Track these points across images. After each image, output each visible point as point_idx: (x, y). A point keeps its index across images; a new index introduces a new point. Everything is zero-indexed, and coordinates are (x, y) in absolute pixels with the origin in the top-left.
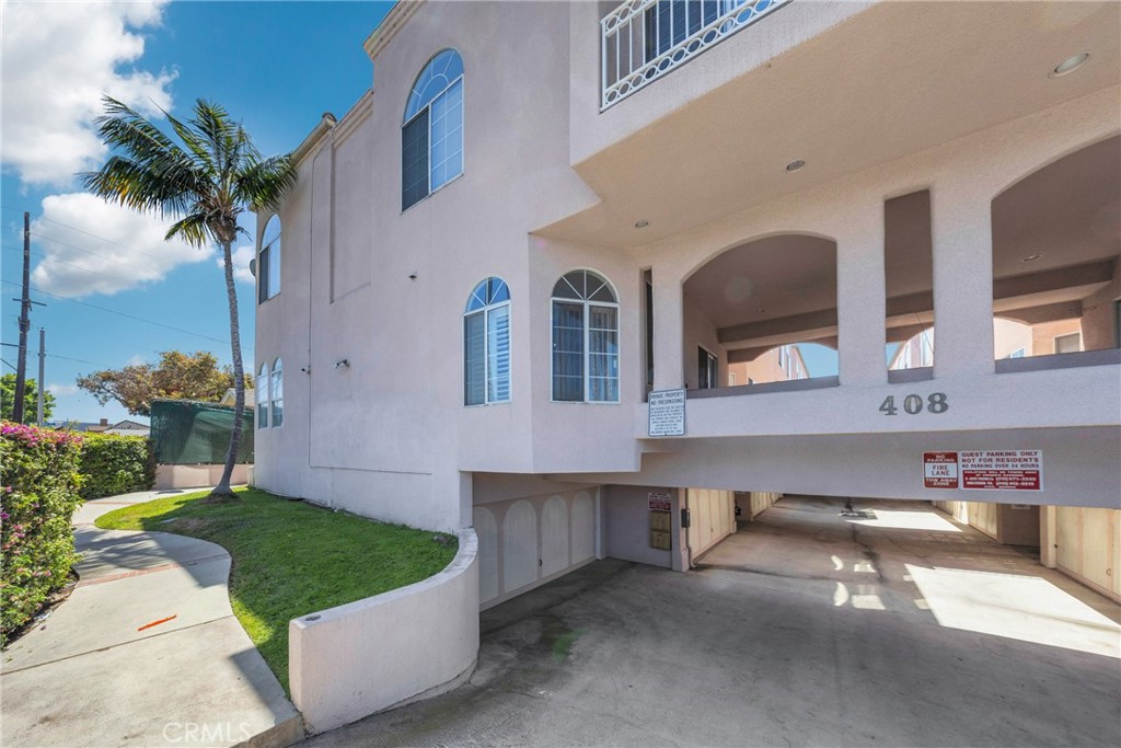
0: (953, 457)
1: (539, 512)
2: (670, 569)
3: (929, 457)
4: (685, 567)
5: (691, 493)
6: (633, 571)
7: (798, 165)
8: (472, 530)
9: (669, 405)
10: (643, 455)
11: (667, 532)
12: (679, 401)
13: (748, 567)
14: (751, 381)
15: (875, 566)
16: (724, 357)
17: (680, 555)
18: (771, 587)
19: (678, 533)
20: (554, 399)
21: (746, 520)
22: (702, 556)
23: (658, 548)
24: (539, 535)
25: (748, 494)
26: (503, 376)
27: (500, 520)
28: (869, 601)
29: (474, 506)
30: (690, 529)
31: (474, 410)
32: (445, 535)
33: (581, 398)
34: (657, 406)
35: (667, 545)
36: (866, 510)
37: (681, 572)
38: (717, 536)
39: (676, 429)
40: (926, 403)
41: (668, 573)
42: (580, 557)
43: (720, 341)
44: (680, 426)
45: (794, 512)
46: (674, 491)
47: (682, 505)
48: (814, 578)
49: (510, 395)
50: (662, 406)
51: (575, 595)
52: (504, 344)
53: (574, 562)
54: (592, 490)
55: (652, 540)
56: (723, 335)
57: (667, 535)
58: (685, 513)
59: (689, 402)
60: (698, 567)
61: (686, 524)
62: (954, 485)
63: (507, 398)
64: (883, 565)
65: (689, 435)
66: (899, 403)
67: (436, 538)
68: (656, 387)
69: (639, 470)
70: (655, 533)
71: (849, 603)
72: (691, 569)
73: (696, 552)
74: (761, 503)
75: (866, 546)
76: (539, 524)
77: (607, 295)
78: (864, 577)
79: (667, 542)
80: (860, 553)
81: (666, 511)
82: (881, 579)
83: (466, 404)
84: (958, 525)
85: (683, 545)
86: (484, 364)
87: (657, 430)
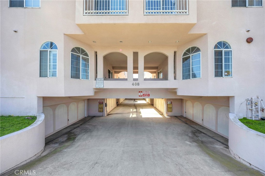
0: (142, 92)
1: (68, 107)
2: (103, 116)
3: (139, 92)
4: (106, 115)
5: (108, 100)
6: (94, 118)
7: (121, 42)
8: (43, 113)
9: (100, 81)
10: (95, 92)
11: (102, 108)
12: (102, 81)
13: (118, 113)
14: (119, 77)
15: (136, 110)
16: (114, 72)
17: (105, 112)
18: (121, 116)
19: (105, 108)
20: (71, 78)
21: (118, 104)
22: (110, 112)
23: (100, 112)
24: (68, 113)
25: (119, 99)
26: (55, 70)
27: (54, 110)
28: (135, 116)
29: (43, 107)
30: (107, 107)
31: (43, 79)
32: (31, 117)
33: (79, 78)
34: (98, 81)
35: (102, 111)
36: (137, 101)
37: (105, 116)
38: (113, 108)
39: (102, 87)
40: (137, 84)
41: (102, 117)
42: (81, 117)
43: (113, 69)
44: (102, 86)
45: (127, 102)
46: (104, 99)
47: (105, 102)
48: (128, 113)
49: (57, 75)
50: (99, 81)
51: (79, 126)
52: (55, 61)
53: (79, 119)
54: (84, 100)
55: (99, 110)
56: (113, 68)
57: (102, 109)
58: (106, 104)
59: (104, 81)
60: (108, 115)
61: (106, 106)
62: (142, 96)
63: (56, 76)
64: (137, 109)
65: (104, 88)
66: (134, 84)
67: (26, 118)
68: (98, 77)
69: (94, 95)
70: (100, 109)
71: (132, 117)
72: (107, 115)
73: (108, 112)
74: (121, 101)
75: (136, 107)
76: (68, 110)
77: (86, 55)
78: (135, 112)
79: (102, 110)
80: (135, 108)
81: (102, 103)
82: (137, 112)
83: (40, 76)
84: (147, 102)
85: (105, 111)
86: (47, 65)
87: (98, 86)
